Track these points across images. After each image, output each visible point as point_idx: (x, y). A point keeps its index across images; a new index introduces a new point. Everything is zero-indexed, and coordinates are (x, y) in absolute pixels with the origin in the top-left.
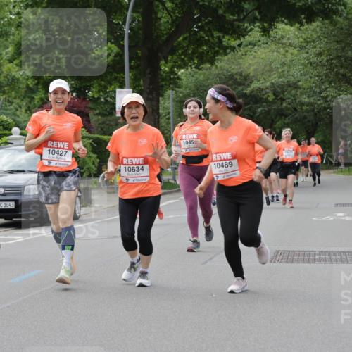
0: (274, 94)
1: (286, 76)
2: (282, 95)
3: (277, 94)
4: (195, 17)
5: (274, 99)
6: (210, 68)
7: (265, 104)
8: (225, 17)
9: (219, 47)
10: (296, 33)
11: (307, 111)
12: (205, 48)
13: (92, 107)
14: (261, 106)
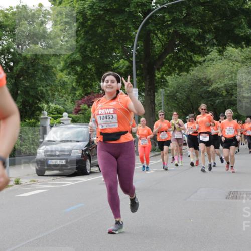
0: (227, 91)
1: (234, 80)
2: (231, 92)
4: (177, 43)
5: (226, 94)
6: (186, 75)
7: (221, 98)
8: (195, 43)
9: (191, 62)
10: (240, 53)
12: (183, 63)
14: (219, 99)
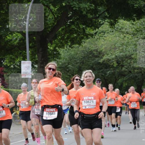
0: (117, 63)
1: (124, 51)
2: (122, 63)
3: (119, 62)
4: (69, 16)
5: (117, 66)
6: (78, 47)
7: (112, 69)
8: (87, 16)
9: (83, 35)
10: (131, 25)
11: (137, 73)
12: (75, 35)
13: (6, 71)
14: (110, 70)
